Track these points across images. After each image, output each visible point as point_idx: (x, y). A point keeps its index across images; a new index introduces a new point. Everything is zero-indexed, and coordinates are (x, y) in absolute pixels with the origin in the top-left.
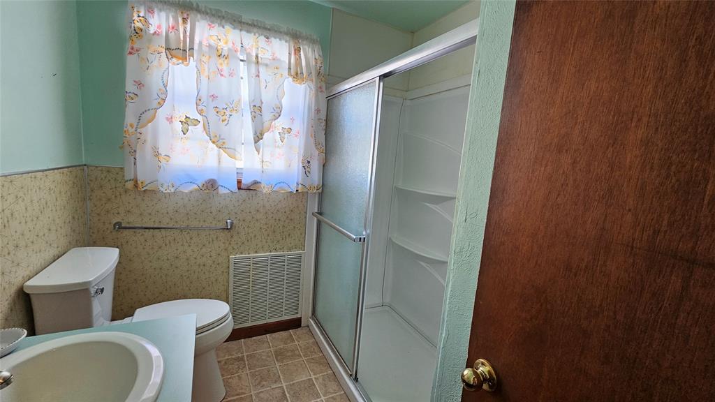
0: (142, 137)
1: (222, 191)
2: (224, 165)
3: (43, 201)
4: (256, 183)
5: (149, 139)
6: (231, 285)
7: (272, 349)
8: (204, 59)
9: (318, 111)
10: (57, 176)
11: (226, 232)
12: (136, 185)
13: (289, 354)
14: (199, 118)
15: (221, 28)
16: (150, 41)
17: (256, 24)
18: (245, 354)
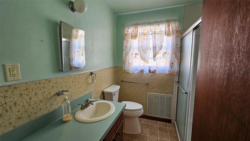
0: (126, 59)
1: (144, 73)
2: (145, 65)
3: (108, 74)
4: (155, 70)
5: (128, 60)
6: (147, 102)
7: (158, 126)
8: (140, 37)
9: (176, 45)
10: (111, 69)
11: (146, 85)
12: (125, 71)
13: (164, 130)
14: (139, 53)
15: (145, 27)
16: (128, 36)
17: (155, 22)
18: (150, 124)
